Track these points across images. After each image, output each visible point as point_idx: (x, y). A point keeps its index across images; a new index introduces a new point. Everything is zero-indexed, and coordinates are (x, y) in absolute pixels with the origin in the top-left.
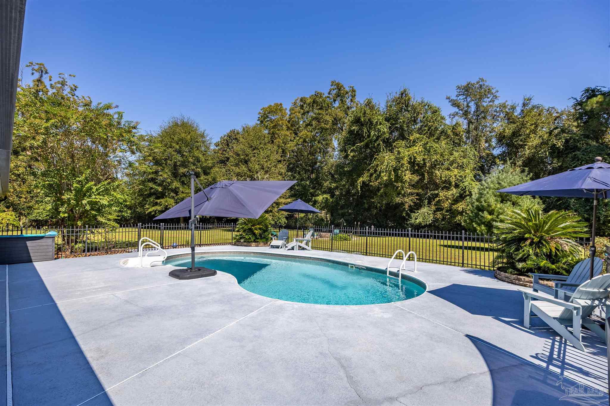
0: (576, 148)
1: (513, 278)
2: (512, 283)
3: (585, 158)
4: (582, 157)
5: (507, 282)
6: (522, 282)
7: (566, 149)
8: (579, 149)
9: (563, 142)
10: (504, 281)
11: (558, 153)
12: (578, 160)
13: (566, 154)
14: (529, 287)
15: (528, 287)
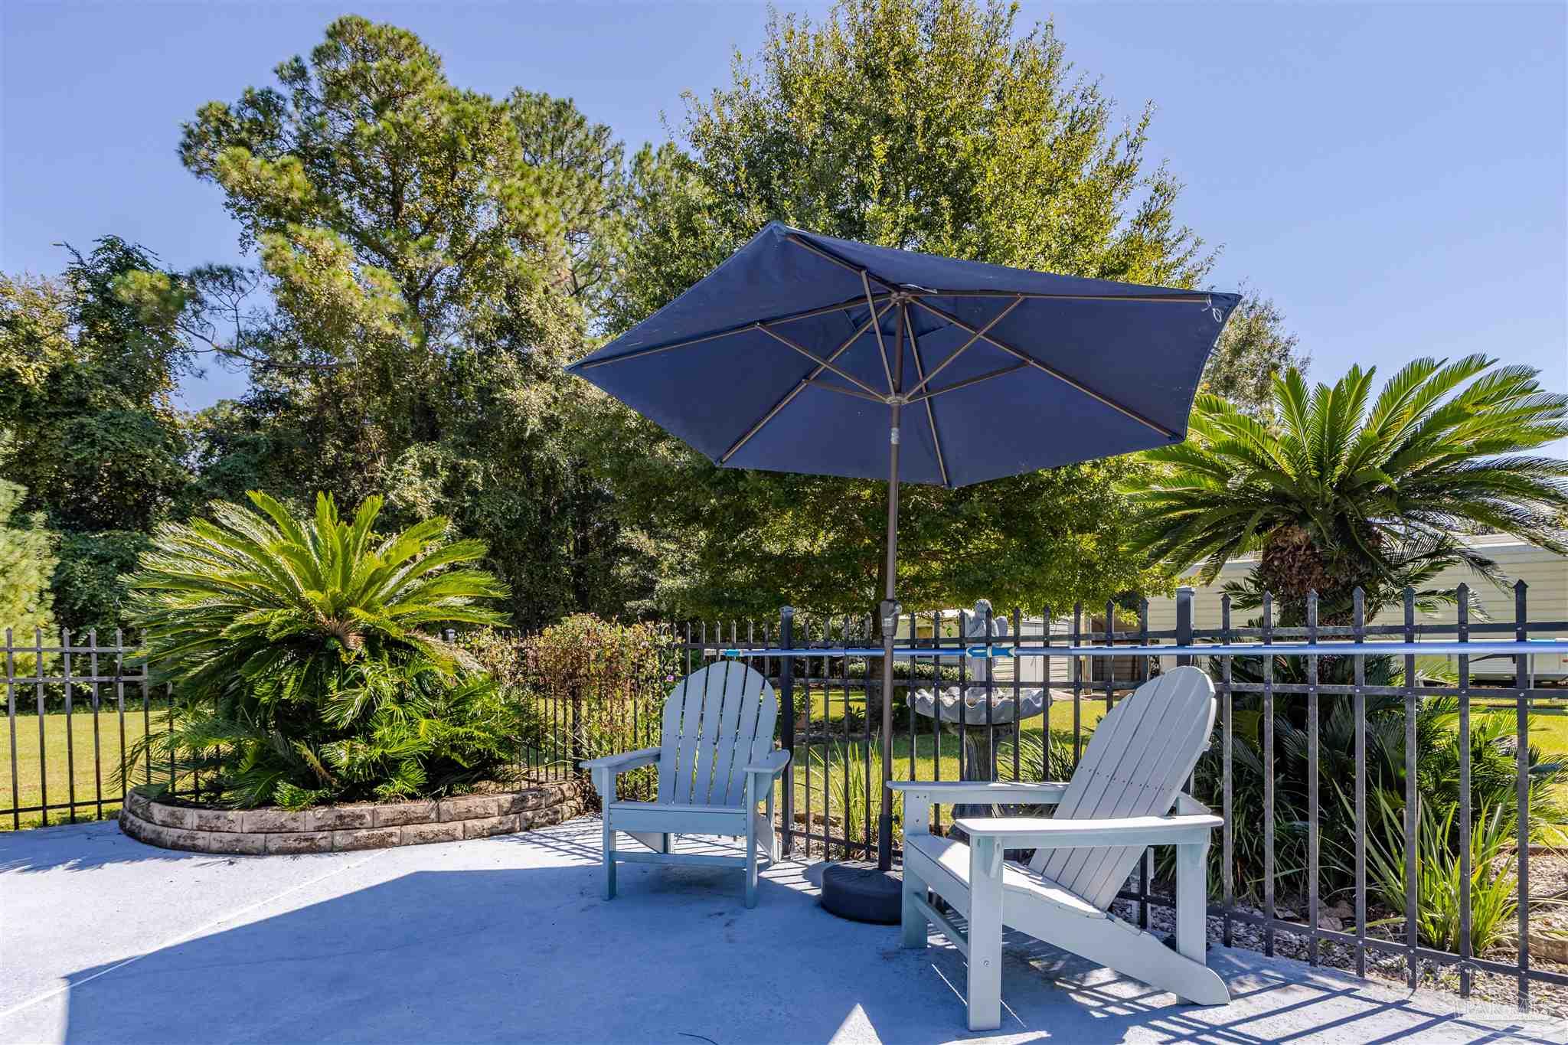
0: (81, 404)
1: (310, 826)
2: (314, 850)
3: (113, 443)
4: (103, 438)
5: (281, 852)
6: (364, 833)
7: (52, 402)
8: (92, 412)
9: (41, 372)
10: (264, 852)
11: (26, 405)
12: (93, 444)
13: (49, 416)
14: (399, 844)
15: (394, 845)
